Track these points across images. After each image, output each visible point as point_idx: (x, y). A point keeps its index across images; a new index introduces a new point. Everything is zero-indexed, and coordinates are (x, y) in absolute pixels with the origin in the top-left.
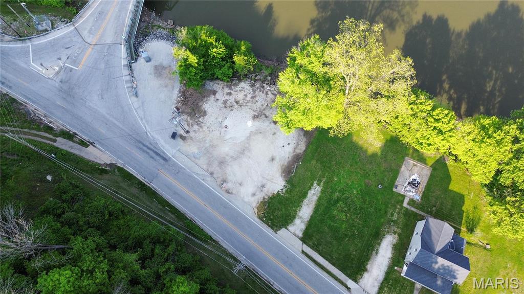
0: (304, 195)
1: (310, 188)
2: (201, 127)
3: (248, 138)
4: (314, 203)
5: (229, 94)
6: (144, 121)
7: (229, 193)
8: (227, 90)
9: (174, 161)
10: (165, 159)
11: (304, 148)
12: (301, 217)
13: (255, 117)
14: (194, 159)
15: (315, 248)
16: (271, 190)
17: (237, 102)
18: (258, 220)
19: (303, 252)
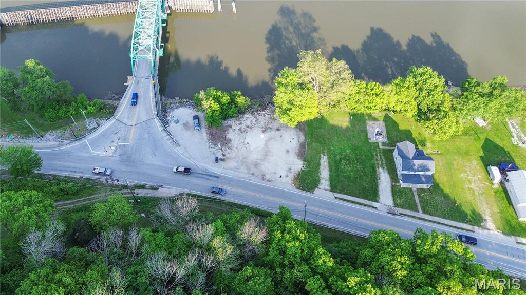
0: (319, 164)
1: (320, 159)
2: (232, 149)
3: (266, 145)
4: (327, 167)
5: (241, 124)
6: (191, 159)
7: (270, 181)
8: (238, 122)
9: (224, 176)
10: (217, 177)
11: (304, 138)
12: (324, 178)
13: (263, 132)
14: (236, 170)
15: (342, 192)
16: (296, 170)
17: (248, 127)
18: (297, 190)
19: (336, 198)
